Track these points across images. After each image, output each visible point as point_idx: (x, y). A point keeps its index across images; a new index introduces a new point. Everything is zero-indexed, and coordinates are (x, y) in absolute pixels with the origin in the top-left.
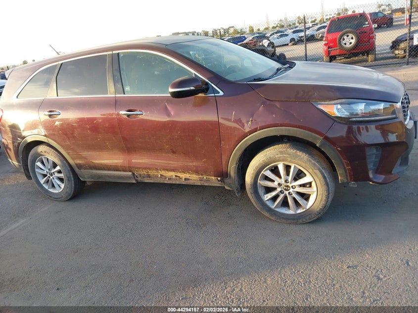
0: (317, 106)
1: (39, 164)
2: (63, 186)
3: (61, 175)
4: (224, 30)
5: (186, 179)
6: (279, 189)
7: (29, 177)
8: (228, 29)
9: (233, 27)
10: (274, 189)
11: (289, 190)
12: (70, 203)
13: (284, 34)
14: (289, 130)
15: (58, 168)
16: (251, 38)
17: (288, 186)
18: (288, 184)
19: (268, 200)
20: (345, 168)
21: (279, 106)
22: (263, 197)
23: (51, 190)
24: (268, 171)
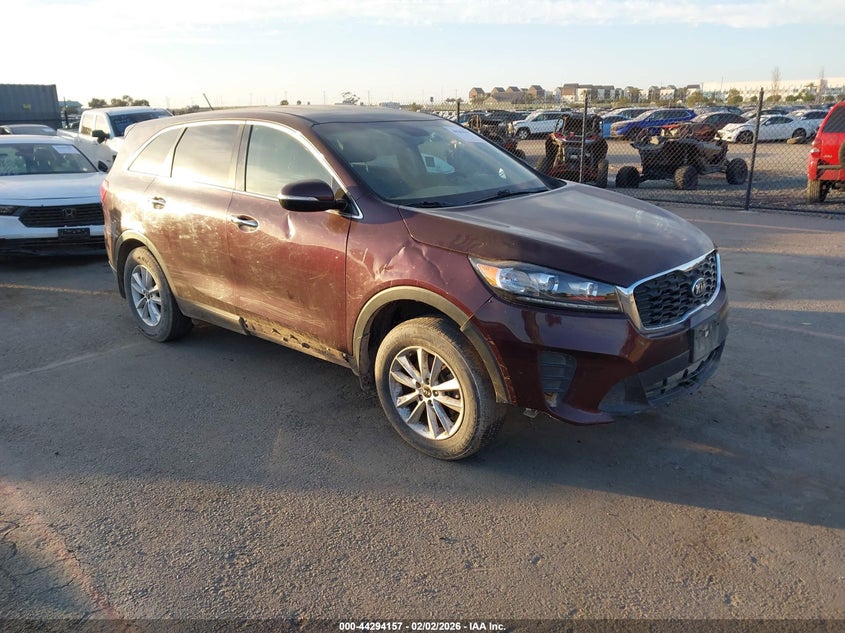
0: (474, 264)
1: (136, 276)
2: (159, 318)
3: (159, 300)
4: (676, 90)
5: (304, 345)
6: (417, 392)
7: (124, 296)
8: (686, 89)
9: (697, 87)
10: (410, 390)
11: (429, 397)
12: (165, 346)
13: (782, 118)
14: (429, 295)
15: (156, 288)
16: (704, 117)
17: (428, 390)
18: (429, 386)
19: (400, 407)
20: (502, 378)
21: (424, 253)
22: (394, 399)
23: (145, 321)
24: (404, 358)
